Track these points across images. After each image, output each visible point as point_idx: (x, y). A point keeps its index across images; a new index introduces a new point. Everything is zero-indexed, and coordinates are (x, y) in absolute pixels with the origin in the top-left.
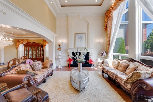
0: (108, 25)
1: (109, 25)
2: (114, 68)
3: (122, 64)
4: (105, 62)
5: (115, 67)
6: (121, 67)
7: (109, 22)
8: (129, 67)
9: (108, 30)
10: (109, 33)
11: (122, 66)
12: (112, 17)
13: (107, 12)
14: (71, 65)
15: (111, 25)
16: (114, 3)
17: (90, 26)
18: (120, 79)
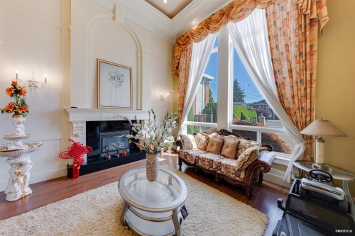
0: (180, 65)
1: (183, 66)
2: (200, 151)
3: (213, 141)
4: (185, 141)
5: (201, 147)
6: (212, 145)
7: (182, 60)
8: (226, 144)
9: (180, 76)
10: (183, 81)
11: (215, 144)
12: (190, 53)
13: (180, 38)
14: (82, 166)
15: (189, 67)
16: (196, 27)
17: (143, 55)
18: (227, 167)
